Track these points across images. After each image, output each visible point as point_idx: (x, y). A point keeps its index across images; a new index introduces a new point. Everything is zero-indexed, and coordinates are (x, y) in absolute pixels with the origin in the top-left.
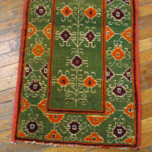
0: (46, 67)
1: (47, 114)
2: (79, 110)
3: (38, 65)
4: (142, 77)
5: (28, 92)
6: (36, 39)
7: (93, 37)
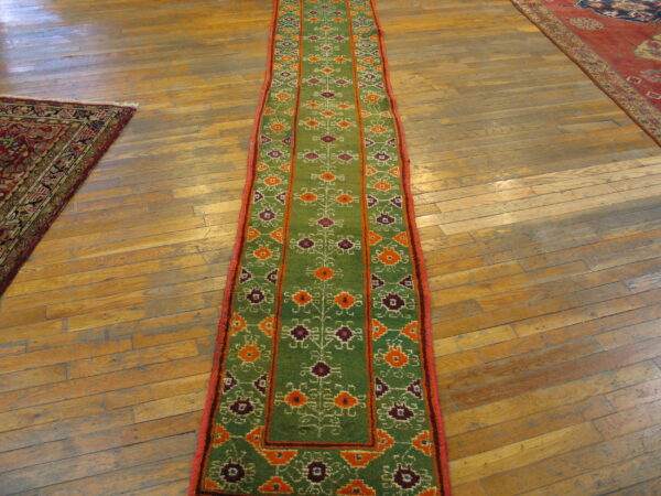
0: (264, 378)
1: (263, 452)
2: (324, 442)
3: (247, 375)
4: (445, 394)
5: (228, 416)
6: (245, 336)
7: (350, 334)
